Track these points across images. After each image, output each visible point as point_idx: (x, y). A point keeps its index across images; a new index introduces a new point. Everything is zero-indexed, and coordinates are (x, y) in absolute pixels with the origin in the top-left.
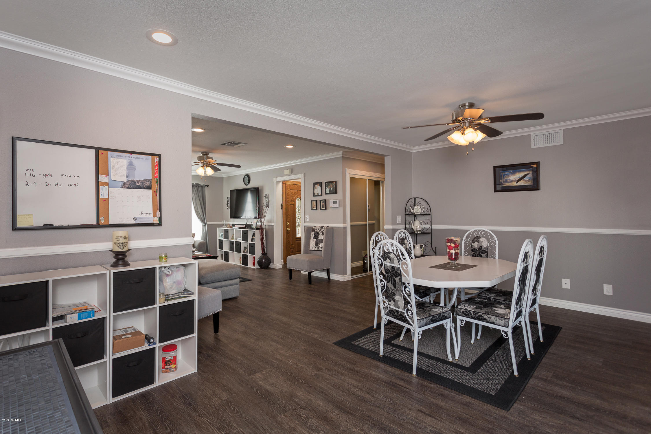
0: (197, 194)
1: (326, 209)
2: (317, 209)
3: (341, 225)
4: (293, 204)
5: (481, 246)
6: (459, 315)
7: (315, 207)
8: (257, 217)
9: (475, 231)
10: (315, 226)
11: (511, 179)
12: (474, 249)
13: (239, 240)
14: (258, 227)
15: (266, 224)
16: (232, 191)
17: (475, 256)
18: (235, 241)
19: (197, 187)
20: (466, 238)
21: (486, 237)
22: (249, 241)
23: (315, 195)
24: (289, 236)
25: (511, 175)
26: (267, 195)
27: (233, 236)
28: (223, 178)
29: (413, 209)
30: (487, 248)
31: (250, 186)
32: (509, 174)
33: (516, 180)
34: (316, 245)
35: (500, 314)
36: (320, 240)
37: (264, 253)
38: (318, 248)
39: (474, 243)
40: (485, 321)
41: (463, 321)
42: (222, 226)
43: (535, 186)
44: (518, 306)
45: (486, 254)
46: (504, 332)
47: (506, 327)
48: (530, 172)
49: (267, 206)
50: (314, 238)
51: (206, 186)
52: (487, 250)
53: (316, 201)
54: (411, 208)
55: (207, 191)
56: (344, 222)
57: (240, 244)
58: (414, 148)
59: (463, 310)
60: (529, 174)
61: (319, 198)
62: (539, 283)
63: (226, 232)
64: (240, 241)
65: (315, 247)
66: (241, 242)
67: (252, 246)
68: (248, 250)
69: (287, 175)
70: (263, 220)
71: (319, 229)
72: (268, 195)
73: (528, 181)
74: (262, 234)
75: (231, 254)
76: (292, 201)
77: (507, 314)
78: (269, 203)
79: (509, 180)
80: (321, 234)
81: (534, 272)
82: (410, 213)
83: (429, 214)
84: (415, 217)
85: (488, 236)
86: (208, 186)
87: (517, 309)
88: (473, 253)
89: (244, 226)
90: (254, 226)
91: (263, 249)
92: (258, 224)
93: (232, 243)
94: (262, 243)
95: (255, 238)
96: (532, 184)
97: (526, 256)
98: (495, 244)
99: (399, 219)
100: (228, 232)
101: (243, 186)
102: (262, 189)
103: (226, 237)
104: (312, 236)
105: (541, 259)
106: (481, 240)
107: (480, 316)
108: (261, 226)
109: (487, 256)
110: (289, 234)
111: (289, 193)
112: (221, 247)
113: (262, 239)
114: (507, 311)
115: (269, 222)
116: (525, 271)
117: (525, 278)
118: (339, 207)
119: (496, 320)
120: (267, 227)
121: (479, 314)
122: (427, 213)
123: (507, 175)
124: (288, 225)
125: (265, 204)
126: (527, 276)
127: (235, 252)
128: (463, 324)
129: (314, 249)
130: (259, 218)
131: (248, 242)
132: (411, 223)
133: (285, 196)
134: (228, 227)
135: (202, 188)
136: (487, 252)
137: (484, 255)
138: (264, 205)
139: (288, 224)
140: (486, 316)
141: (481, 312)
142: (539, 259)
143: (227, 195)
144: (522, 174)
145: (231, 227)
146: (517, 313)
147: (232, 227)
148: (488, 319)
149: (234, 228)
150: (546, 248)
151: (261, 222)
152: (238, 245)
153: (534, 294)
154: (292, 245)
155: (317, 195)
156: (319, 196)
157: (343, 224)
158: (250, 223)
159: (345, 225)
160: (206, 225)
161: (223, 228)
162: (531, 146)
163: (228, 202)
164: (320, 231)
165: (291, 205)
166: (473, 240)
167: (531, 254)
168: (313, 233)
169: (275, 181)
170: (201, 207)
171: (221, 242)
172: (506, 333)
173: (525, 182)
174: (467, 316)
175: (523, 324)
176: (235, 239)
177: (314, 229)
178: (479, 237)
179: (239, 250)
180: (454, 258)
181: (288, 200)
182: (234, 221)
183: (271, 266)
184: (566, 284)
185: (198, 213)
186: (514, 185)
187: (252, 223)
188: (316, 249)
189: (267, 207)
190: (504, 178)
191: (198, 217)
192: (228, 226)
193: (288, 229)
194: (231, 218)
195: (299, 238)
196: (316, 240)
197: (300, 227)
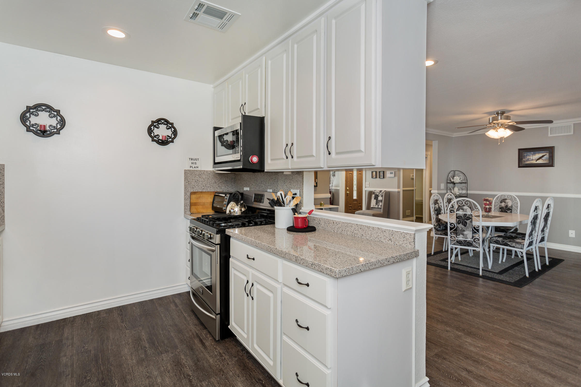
1: (384, 178)
2: (376, 178)
3: (396, 190)
4: (351, 174)
5: (507, 206)
6: (492, 243)
7: (375, 176)
9: (502, 195)
10: (375, 191)
11: (532, 158)
12: (501, 207)
15: (333, 188)
17: (502, 212)
20: (496, 200)
21: (511, 199)
24: (348, 198)
25: (532, 156)
29: (453, 179)
30: (512, 206)
32: (530, 155)
33: (536, 159)
34: (376, 204)
35: (519, 242)
36: (379, 200)
38: (378, 206)
39: (501, 203)
40: (509, 246)
41: (494, 247)
43: (550, 164)
44: (530, 238)
45: (510, 211)
46: (521, 252)
47: (522, 249)
48: (547, 154)
50: (375, 199)
52: (511, 208)
53: (376, 172)
54: (451, 178)
56: (399, 187)
58: (455, 134)
59: (494, 240)
60: (546, 155)
62: (546, 227)
65: (376, 206)
71: (378, 193)
73: (545, 160)
77: (523, 242)
79: (530, 159)
80: (380, 196)
81: (542, 220)
82: (450, 182)
83: (465, 183)
84: (454, 185)
85: (512, 198)
87: (530, 240)
88: (500, 210)
96: (548, 162)
97: (536, 208)
98: (517, 204)
99: (443, 186)
104: (372, 197)
105: (548, 212)
106: (507, 201)
107: (506, 243)
109: (511, 212)
110: (348, 196)
114: (523, 241)
115: (335, 186)
116: (536, 218)
117: (535, 222)
118: (395, 176)
119: (516, 245)
120: (333, 191)
121: (505, 242)
122: (464, 182)
123: (528, 155)
124: (348, 189)
126: (537, 221)
128: (494, 249)
129: (374, 207)
132: (451, 189)
136: (511, 210)
137: (509, 211)
140: (509, 243)
141: (506, 241)
142: (547, 212)
144: (541, 155)
146: (530, 242)
148: (510, 244)
150: (552, 206)
153: (542, 234)
154: (351, 204)
157: (398, 189)
159: (399, 190)
162: (548, 135)
164: (379, 194)
165: (350, 174)
166: (501, 201)
167: (540, 207)
168: (373, 196)
172: (522, 253)
173: (543, 161)
174: (497, 243)
175: (534, 250)
177: (374, 192)
178: (506, 199)
180: (488, 211)
184: (572, 234)
186: (534, 163)
188: (377, 207)
190: (526, 157)
193: (347, 192)
195: (355, 200)
196: (376, 201)
197: (356, 191)
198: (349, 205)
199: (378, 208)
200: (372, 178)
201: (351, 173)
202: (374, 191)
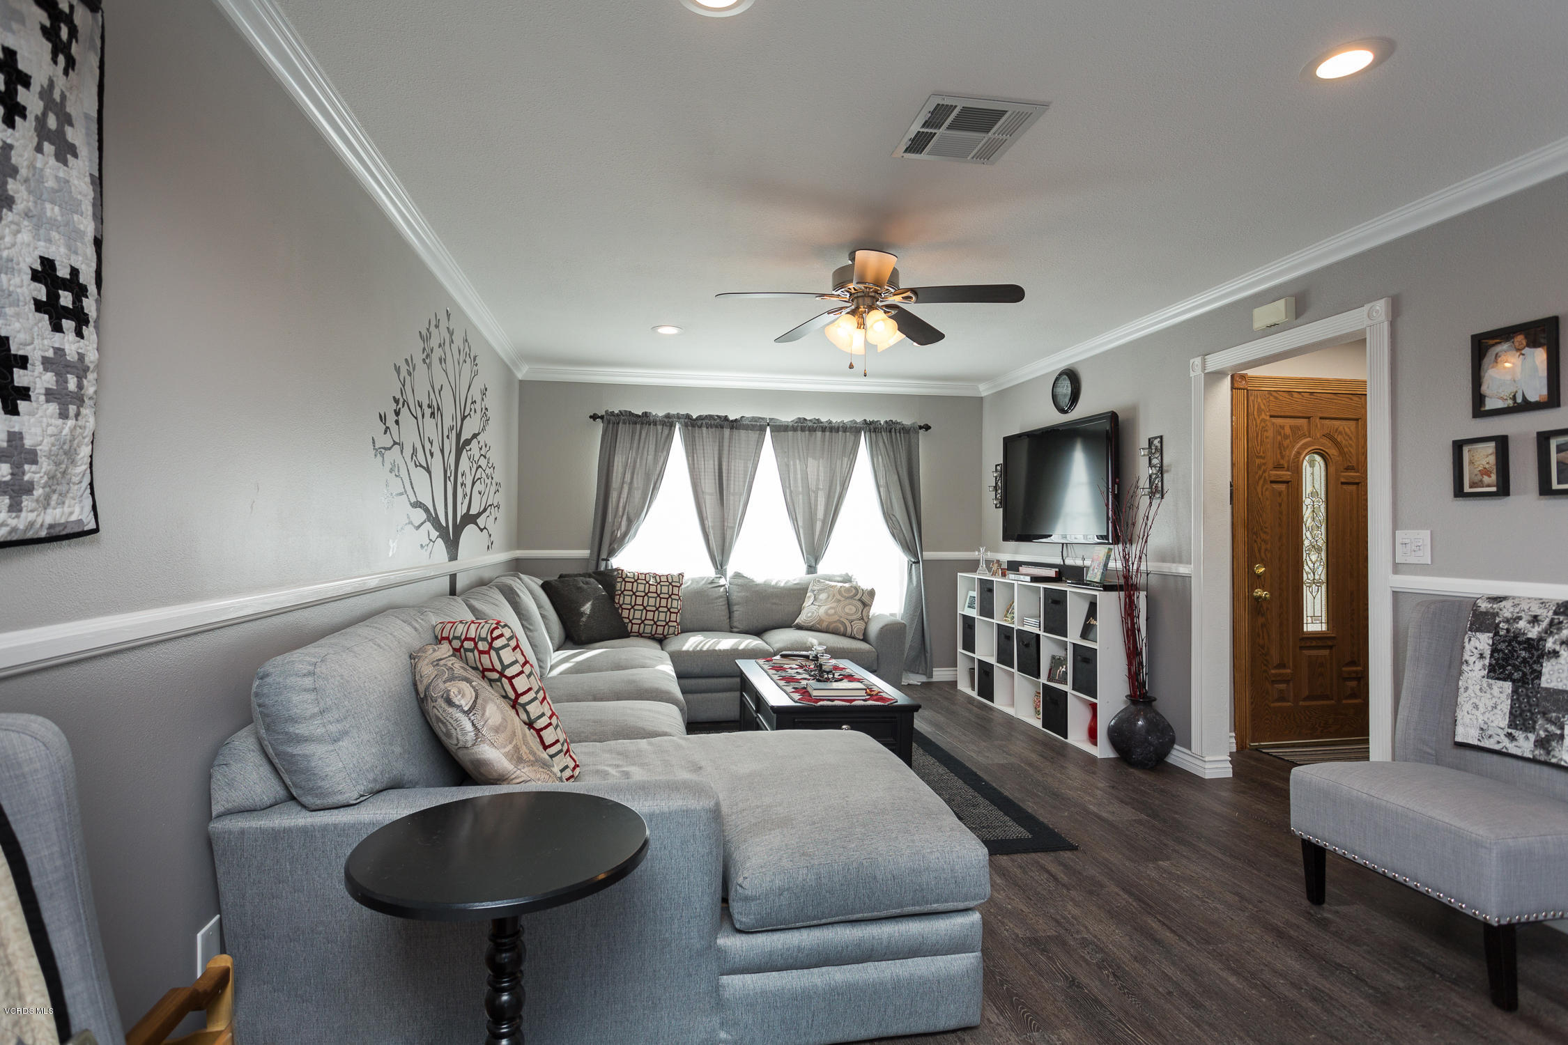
0: (892, 460)
2: (1504, 489)
4: (1287, 482)
7: (1491, 479)
8: (1106, 537)
10: (1498, 599)
13: (1032, 627)
14: (1115, 581)
15: (1149, 566)
16: (1009, 442)
18: (1016, 626)
19: (890, 432)
22: (1074, 636)
23: (1490, 404)
24: (1263, 626)
26: (1156, 442)
27: (1009, 609)
28: (982, 398)
31: (1083, 410)
34: (1522, 721)
36: (1550, 692)
37: (1140, 696)
38: (1543, 744)
42: (972, 566)
49: (1157, 491)
50: (1498, 669)
51: (921, 427)
53: (1502, 444)
55: (925, 447)
57: (1033, 642)
61: (1523, 428)
63: (987, 589)
64: (1036, 631)
65: (1509, 736)
66: (1038, 636)
67: (1086, 660)
68: (1066, 673)
69: (1273, 328)
70: (1134, 550)
71: (1535, 618)
72: (1161, 442)
74: (1130, 610)
75: (1000, 671)
76: (1278, 467)
78: (1165, 476)
86: (927, 428)
89: (1051, 573)
90: (1094, 575)
91: (1134, 677)
92: (1111, 565)
93: (1005, 634)
94: (1133, 653)
95: (1098, 624)
100: (991, 590)
101: (1052, 417)
102: (1132, 421)
103: (987, 610)
104: (1467, 656)
108: (1127, 577)
110: (1263, 615)
111: (1264, 429)
112: (969, 645)
113: (1131, 633)
115: (1163, 558)
120: (1153, 580)
124: (1259, 576)
125: (1144, 483)
127: (1015, 670)
129: (1497, 747)
130: (1116, 541)
131: (1067, 639)
133: (1243, 443)
134: (994, 574)
135: (907, 435)
138: (1141, 484)
139: (1263, 570)
143: (994, 456)
145: (1004, 575)
147: (1007, 572)
149: (1012, 576)
151: (1127, 561)
152: (1027, 646)
154: (1282, 665)
155: (1510, 403)
156: (1525, 406)
158: (1079, 563)
160: (918, 562)
161: (977, 576)
163: (996, 483)
164: (1548, 630)
165: (1275, 486)
168: (1478, 643)
169: (1196, 372)
170: (904, 498)
171: (969, 623)
176: (1016, 620)
177: (1491, 614)
179: (1030, 666)
181: (1258, 461)
182: (1016, 552)
183: (1177, 757)
185: (894, 519)
187: (1087, 563)
188: (1525, 747)
189: (1158, 495)
191: (893, 535)
192: (995, 567)
193: (1259, 592)
194: (1006, 538)
195: (1316, 637)
196: (1515, 691)
197: (1324, 587)
198: (1273, 671)
199: (1534, 761)
200: (1459, 492)
201: (1284, 479)
202: (1484, 606)
